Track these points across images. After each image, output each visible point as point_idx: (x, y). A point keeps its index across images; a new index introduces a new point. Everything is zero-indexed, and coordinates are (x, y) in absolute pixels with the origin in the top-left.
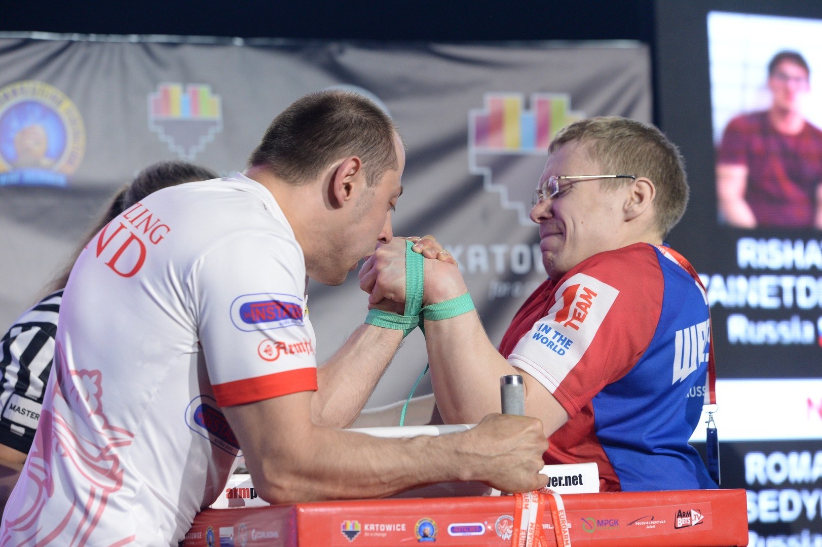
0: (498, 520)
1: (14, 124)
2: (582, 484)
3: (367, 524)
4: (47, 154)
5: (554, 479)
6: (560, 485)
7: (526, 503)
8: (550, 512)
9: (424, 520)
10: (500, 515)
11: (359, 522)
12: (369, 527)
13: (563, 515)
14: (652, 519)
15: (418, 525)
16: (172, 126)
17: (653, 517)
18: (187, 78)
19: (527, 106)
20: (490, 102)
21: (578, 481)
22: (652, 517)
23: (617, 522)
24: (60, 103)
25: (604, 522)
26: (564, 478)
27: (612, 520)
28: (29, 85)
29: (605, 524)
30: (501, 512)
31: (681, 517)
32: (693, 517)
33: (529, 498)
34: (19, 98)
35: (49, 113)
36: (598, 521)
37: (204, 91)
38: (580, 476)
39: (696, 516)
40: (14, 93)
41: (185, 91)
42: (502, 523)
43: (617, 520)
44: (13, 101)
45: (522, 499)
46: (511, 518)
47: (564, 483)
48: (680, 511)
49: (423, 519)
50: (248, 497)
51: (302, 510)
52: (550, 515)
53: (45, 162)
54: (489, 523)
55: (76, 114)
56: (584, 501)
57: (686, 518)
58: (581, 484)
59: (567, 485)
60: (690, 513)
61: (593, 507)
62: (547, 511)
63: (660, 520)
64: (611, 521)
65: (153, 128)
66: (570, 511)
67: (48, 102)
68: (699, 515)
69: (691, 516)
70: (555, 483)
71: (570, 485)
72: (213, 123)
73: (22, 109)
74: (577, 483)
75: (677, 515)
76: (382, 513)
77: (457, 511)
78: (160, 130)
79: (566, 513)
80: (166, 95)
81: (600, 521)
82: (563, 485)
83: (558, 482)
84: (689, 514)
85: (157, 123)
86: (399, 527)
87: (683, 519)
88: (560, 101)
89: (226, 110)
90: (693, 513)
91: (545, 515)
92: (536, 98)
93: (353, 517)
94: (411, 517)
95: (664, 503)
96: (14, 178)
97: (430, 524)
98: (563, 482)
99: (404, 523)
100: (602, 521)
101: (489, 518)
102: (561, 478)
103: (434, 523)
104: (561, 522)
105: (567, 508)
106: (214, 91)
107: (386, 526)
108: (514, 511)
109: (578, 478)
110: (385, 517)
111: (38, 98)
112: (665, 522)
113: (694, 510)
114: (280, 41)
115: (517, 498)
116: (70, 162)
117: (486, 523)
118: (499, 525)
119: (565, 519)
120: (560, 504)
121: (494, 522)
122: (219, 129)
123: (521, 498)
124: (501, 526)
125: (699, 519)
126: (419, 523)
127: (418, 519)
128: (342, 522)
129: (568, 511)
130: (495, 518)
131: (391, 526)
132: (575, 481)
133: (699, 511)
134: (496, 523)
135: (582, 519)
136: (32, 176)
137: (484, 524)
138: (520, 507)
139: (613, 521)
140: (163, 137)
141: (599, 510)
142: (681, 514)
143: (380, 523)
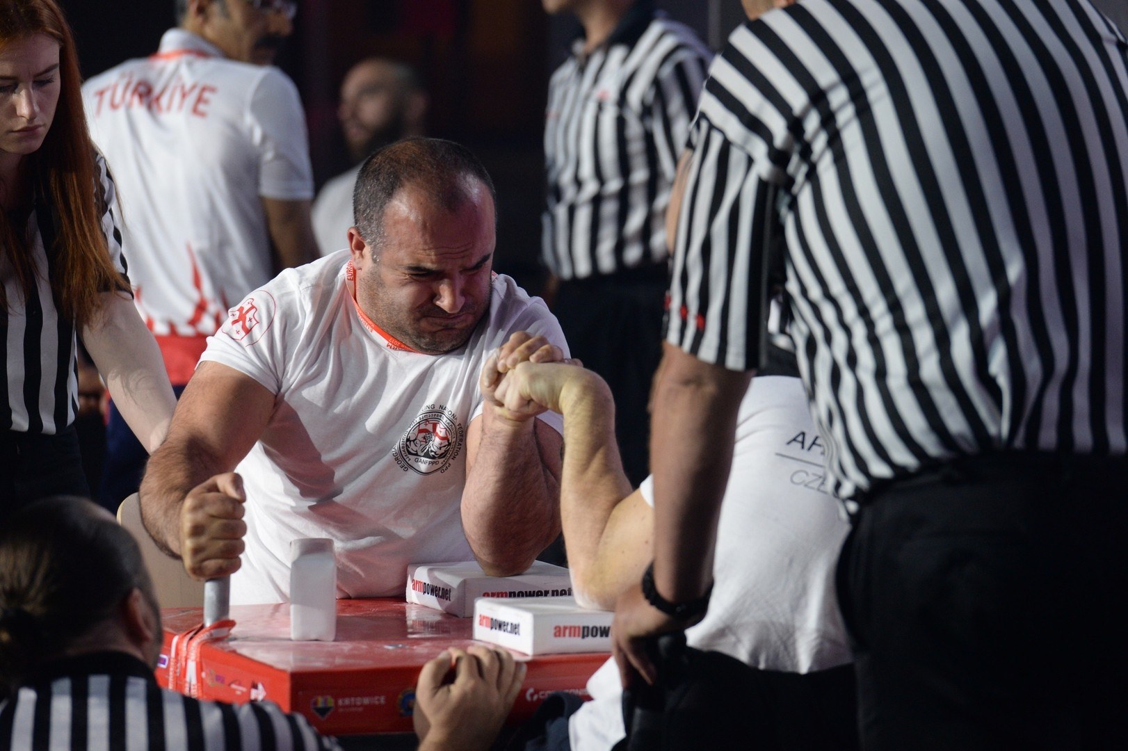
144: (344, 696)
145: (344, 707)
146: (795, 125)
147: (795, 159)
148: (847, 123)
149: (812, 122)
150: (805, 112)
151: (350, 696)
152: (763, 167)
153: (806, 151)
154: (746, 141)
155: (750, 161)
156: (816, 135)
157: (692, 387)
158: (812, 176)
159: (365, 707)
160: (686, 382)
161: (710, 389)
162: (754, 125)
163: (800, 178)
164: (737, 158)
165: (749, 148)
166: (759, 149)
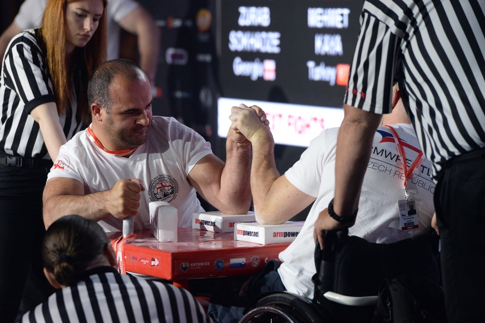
144: (193, 262)
145: (193, 267)
146: (408, 12)
147: (409, 26)
148: (431, 10)
149: (416, 10)
150: (413, 6)
151: (195, 263)
152: (393, 29)
153: (414, 23)
154: (386, 20)
155: (387, 27)
156: (418, 15)
157: (357, 123)
158: (417, 32)
159: (202, 267)
160: (354, 121)
161: (364, 124)
162: (389, 13)
163: (411, 34)
164: (382, 27)
165: (387, 23)
166: (391, 23)
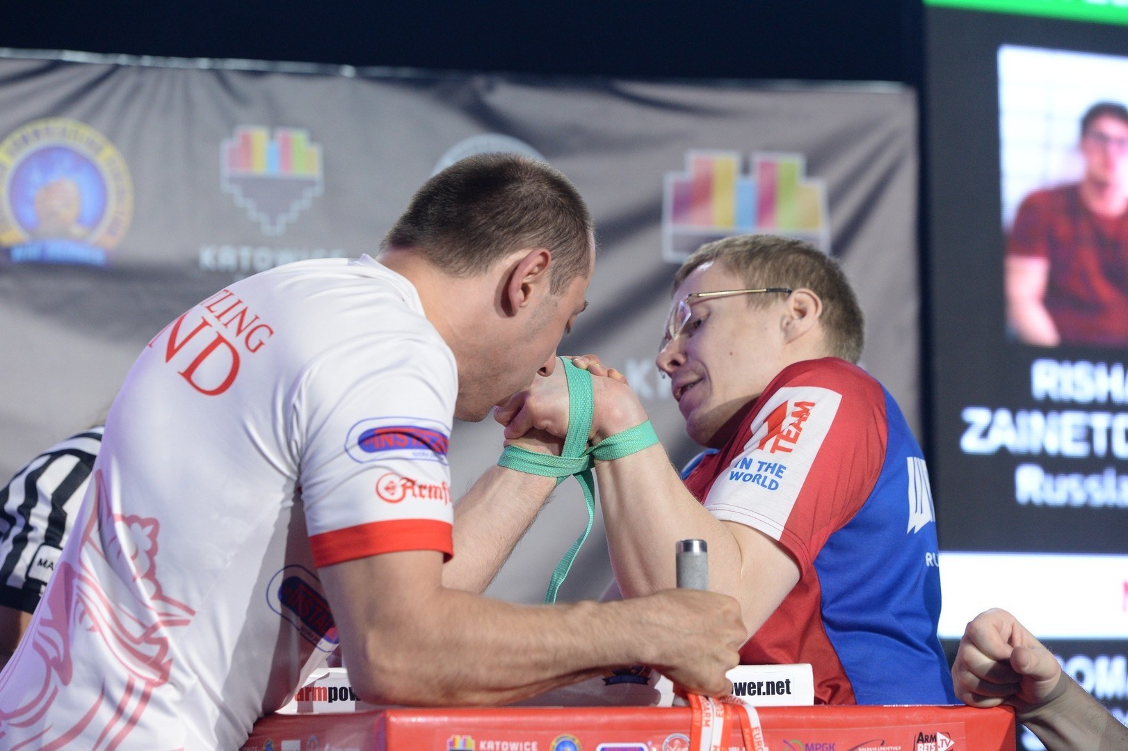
0: (667, 740)
1: (36, 177)
2: (790, 693)
3: (484, 740)
4: (80, 220)
5: (752, 686)
6: (759, 694)
7: (706, 718)
8: (740, 730)
9: (564, 737)
10: (671, 733)
11: (473, 738)
12: (486, 745)
13: (759, 734)
14: (882, 744)
15: (554, 744)
16: (253, 185)
17: (883, 742)
18: (276, 119)
19: (746, 169)
20: (695, 162)
21: (785, 688)
22: (881, 742)
23: (833, 748)
24: (99, 149)
25: (814, 746)
26: (765, 685)
27: (826, 744)
28: (57, 125)
29: (816, 749)
30: (671, 729)
31: (923, 742)
32: (939, 743)
33: (710, 711)
34: (44, 142)
35: (84, 163)
36: (807, 745)
37: (299, 138)
38: (788, 682)
39: (944, 742)
40: (37, 134)
41: (272, 137)
42: (672, 744)
43: (834, 744)
44: (35, 146)
45: (701, 713)
46: (686, 738)
47: (765, 691)
48: (921, 734)
49: (562, 735)
50: (325, 699)
51: (393, 719)
52: (740, 735)
53: (77, 230)
54: (654, 744)
55: (121, 165)
56: (788, 716)
57: (929, 744)
58: (788, 692)
59: (768, 693)
60: (935, 737)
61: (800, 725)
62: (737, 730)
63: (893, 745)
64: (825, 746)
65: (226, 187)
66: (769, 730)
67: (83, 148)
68: (948, 740)
69: (936, 741)
70: (752, 690)
71: (773, 693)
72: (310, 183)
73: (46, 157)
74: (783, 691)
75: (916, 740)
76: (505, 727)
77: (610, 726)
78: (236, 191)
79: (763, 732)
80: (247, 143)
81: (810, 745)
82: (764, 694)
83: (756, 689)
84: (934, 739)
85: (233, 180)
86: (528, 747)
87: (926, 744)
88: (792, 164)
89: (328, 165)
90: (940, 737)
91: (732, 735)
92: (758, 158)
93: (464, 730)
94: (544, 733)
95: (900, 722)
96: (33, 252)
97: (571, 743)
98: (764, 689)
99: (534, 740)
100: (812, 745)
101: (655, 737)
102: (760, 684)
103: (577, 742)
104: (756, 744)
105: (765, 726)
106: (313, 138)
107: (511, 744)
108: (691, 729)
109: (785, 684)
110: (510, 732)
111: (69, 142)
112: (900, 748)
113: (942, 733)
114: (405, 72)
115: (695, 711)
116: (111, 231)
117: (650, 743)
118: (668, 746)
119: (762, 739)
120: (754, 720)
121: (661, 742)
122: (318, 191)
123: (699, 712)
124: (670, 748)
125: (947, 745)
126: (556, 742)
127: (556, 735)
128: (449, 737)
129: (765, 730)
130: (663, 736)
131: (517, 744)
132: (780, 689)
133: (948, 735)
134: (664, 744)
135: (785, 741)
136: (59, 249)
137: (647, 745)
138: (698, 724)
139: (828, 746)
140: (240, 201)
141: (808, 729)
142: (922, 738)
143: (502, 740)
